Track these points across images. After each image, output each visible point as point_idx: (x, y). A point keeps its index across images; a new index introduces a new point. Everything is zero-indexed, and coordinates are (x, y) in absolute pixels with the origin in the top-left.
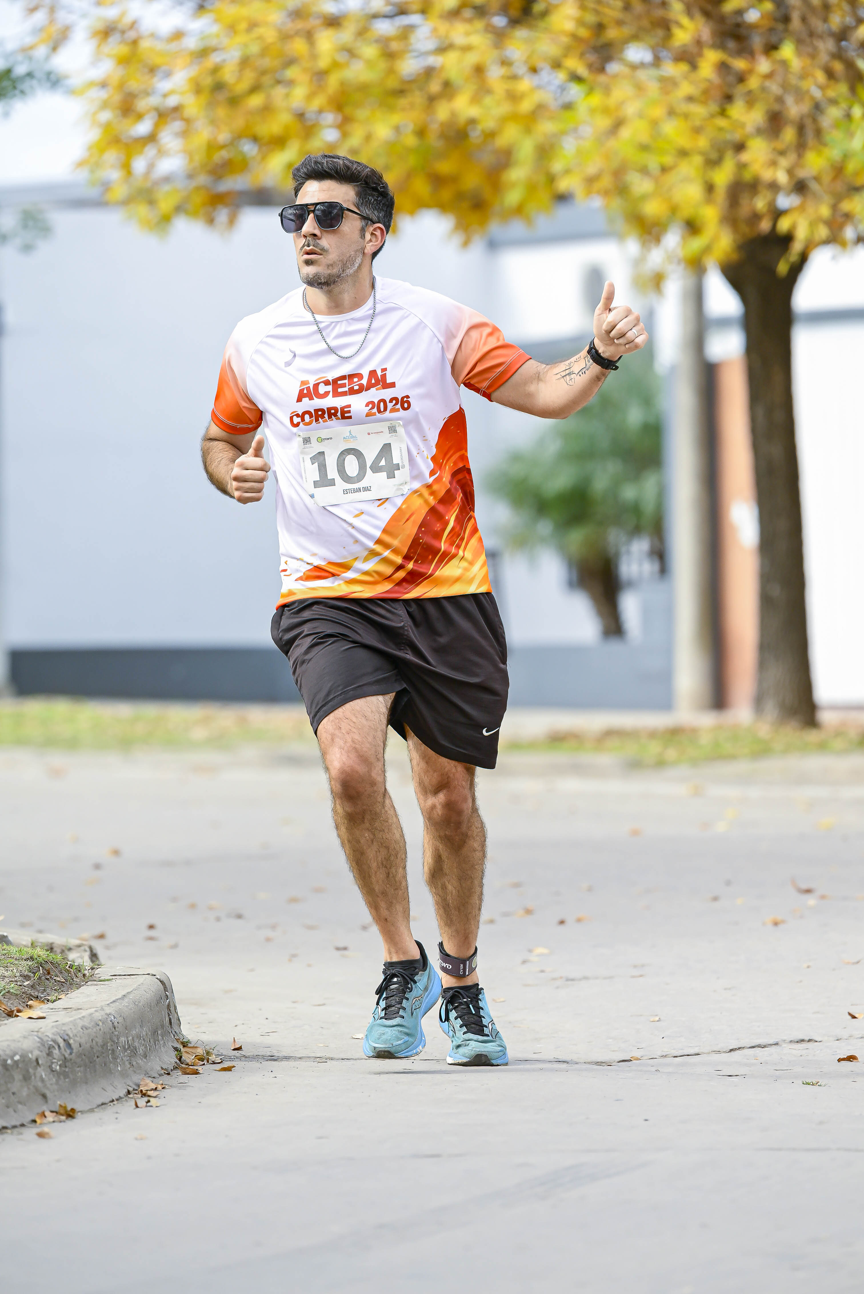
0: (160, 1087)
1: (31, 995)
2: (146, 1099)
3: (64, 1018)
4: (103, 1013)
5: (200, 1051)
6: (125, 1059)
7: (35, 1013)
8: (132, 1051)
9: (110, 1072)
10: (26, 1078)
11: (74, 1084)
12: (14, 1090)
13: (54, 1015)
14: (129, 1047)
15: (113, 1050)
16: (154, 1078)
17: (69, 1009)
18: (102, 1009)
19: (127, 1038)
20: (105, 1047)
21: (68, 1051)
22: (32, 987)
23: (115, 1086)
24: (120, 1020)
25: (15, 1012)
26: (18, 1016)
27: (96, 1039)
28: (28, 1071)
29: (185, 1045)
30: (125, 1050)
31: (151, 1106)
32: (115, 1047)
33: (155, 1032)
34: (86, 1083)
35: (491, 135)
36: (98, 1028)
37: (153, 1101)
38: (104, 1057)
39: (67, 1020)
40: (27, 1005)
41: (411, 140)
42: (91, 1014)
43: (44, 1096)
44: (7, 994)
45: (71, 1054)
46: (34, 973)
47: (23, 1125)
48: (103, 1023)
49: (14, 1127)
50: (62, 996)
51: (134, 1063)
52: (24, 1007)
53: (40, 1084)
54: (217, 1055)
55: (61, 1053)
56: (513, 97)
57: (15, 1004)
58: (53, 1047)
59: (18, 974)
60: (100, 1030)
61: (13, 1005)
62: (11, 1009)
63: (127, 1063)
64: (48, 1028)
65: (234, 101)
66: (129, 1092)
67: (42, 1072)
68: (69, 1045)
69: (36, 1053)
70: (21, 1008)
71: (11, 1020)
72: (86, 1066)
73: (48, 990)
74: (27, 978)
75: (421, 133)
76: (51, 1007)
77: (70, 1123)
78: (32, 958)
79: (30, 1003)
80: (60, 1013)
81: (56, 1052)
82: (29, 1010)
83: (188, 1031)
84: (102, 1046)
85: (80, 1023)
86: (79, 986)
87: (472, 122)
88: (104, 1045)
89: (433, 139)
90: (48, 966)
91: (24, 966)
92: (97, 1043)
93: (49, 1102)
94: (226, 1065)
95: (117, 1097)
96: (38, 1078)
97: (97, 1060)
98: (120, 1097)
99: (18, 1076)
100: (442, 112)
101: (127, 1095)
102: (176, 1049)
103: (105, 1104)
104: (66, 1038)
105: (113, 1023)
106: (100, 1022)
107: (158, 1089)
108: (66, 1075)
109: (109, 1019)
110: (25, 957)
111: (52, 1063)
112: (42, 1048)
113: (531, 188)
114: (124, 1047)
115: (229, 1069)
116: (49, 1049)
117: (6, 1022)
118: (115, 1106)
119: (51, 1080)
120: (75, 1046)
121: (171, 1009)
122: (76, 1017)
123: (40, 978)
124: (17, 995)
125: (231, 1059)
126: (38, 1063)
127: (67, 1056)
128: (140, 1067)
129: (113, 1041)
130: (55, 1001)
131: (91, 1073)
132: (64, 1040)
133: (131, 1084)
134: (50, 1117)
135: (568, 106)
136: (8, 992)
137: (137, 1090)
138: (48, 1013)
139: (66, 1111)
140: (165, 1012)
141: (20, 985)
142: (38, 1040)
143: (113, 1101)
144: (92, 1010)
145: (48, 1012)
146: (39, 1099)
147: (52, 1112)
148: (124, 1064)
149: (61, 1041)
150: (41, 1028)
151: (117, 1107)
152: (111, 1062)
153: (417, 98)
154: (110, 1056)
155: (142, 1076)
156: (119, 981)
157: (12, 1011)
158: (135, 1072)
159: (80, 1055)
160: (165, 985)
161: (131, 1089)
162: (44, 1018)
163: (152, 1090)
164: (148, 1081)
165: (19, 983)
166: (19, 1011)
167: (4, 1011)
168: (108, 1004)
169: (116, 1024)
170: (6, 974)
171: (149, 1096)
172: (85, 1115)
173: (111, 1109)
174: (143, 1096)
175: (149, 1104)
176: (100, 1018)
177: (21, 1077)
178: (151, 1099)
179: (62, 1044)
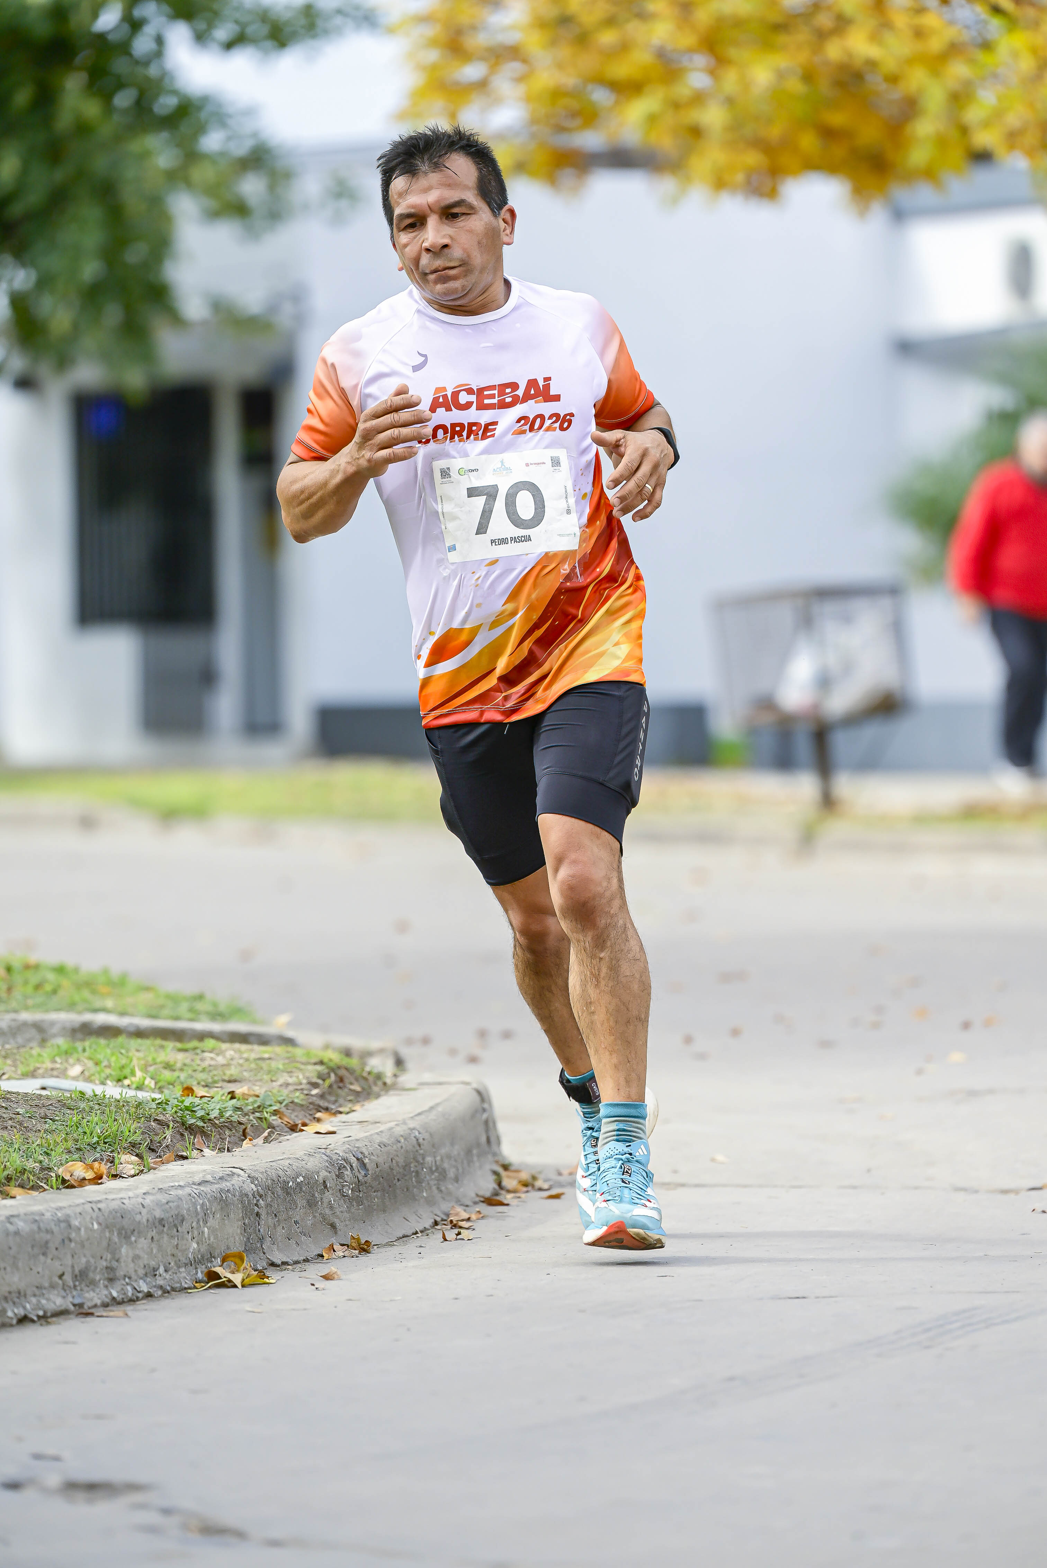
0: (474, 1217)
1: (320, 1106)
2: (456, 1231)
3: (357, 1133)
4: (405, 1127)
5: (524, 1176)
6: (432, 1183)
7: (323, 1127)
8: (440, 1174)
9: (414, 1198)
10: (312, 1204)
11: (369, 1211)
12: (297, 1218)
13: (346, 1129)
14: (437, 1169)
15: (417, 1172)
16: (467, 1206)
17: (364, 1123)
18: (404, 1123)
19: (435, 1157)
20: (407, 1168)
21: (363, 1173)
22: (322, 1096)
23: (419, 1215)
24: (427, 1136)
25: (300, 1125)
26: (303, 1130)
27: (397, 1158)
28: (313, 1195)
29: (506, 1167)
30: (432, 1172)
31: (463, 1239)
32: (419, 1168)
33: (469, 1152)
34: (384, 1211)
35: (893, 79)
36: (399, 1145)
37: (465, 1234)
38: (406, 1180)
39: (362, 1135)
40: (314, 1118)
41: (795, 86)
42: (391, 1129)
43: (333, 1226)
44: (290, 1104)
45: (366, 1176)
46: (324, 1080)
47: (306, 1260)
48: (405, 1139)
49: (297, 1262)
50: (357, 1107)
51: (443, 1188)
52: (311, 1120)
53: (328, 1211)
54: (546, 1181)
55: (354, 1174)
56: (919, 33)
57: (301, 1117)
58: (344, 1167)
59: (304, 1081)
60: (402, 1147)
61: (296, 1117)
62: (294, 1122)
63: (434, 1188)
64: (338, 1144)
65: (582, 40)
66: (436, 1223)
67: (329, 1196)
68: (364, 1165)
69: (323, 1174)
70: (307, 1121)
71: (295, 1134)
72: (383, 1190)
73: (341, 1101)
74: (315, 1085)
75: (808, 77)
76: (344, 1120)
77: (364, 1259)
78: (321, 1063)
79: (318, 1115)
80: (354, 1127)
81: (348, 1173)
82: (317, 1124)
83: (509, 1151)
84: (404, 1168)
85: (378, 1139)
86: (378, 1096)
87: (872, 64)
88: (406, 1166)
89: (824, 86)
90: (342, 1072)
91: (312, 1071)
92: (397, 1163)
93: (339, 1232)
94: (554, 1192)
95: (421, 1228)
96: (325, 1205)
97: (398, 1184)
98: (425, 1228)
99: (301, 1202)
100: (834, 51)
101: (434, 1226)
102: (495, 1173)
103: (407, 1236)
104: (360, 1156)
105: (417, 1140)
106: (401, 1138)
107: (471, 1219)
108: (360, 1202)
109: (413, 1135)
110: (313, 1060)
111: (343, 1186)
112: (331, 1168)
113: (941, 142)
114: (431, 1169)
115: (557, 1197)
116: (339, 1169)
117: (288, 1137)
118: (418, 1239)
119: (341, 1207)
120: (371, 1166)
121: (489, 1125)
122: (372, 1132)
123: (330, 1086)
124: (302, 1106)
125: (561, 1185)
126: (326, 1187)
127: (361, 1178)
128: (449, 1193)
129: (417, 1162)
130: (348, 1113)
131: (390, 1199)
132: (358, 1159)
133: (439, 1213)
134: (340, 1251)
135: (986, 46)
136: (292, 1102)
137: (446, 1220)
138: (340, 1128)
139: (359, 1244)
140: (481, 1129)
141: (307, 1095)
142: (326, 1158)
143: (416, 1233)
144: (392, 1124)
145: (340, 1126)
146: (327, 1230)
147: (342, 1245)
148: (430, 1188)
149: (353, 1160)
150: (330, 1145)
151: (422, 1240)
152: (414, 1187)
153: (803, 35)
154: (414, 1179)
155: (452, 1204)
156: (427, 1091)
157: (296, 1125)
158: (444, 1199)
159: (376, 1177)
160: (482, 1096)
161: (438, 1219)
162: (334, 1133)
163: (463, 1220)
164: (459, 1209)
165: (306, 1092)
166: (305, 1125)
167: (286, 1125)
168: (412, 1117)
169: (421, 1141)
170: (290, 1080)
171: (461, 1227)
172: (382, 1250)
173: (413, 1243)
174: (453, 1228)
175: (459, 1237)
176: (402, 1133)
177: (304, 1202)
178: (462, 1231)
179: (355, 1164)
